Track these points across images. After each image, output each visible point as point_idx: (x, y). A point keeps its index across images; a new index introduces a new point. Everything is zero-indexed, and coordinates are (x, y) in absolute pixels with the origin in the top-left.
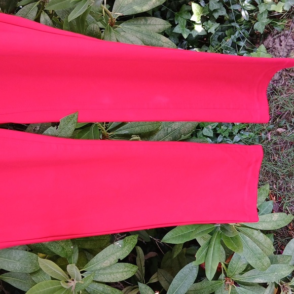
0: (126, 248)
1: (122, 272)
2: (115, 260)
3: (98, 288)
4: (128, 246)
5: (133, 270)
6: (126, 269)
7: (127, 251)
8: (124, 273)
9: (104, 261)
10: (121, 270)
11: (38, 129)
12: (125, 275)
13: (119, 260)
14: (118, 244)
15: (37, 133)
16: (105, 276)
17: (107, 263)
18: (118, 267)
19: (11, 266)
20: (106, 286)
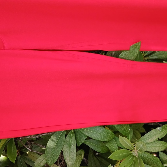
0: (163, 132)
1: (159, 146)
2: (156, 139)
3: (145, 155)
4: (164, 131)
5: (166, 146)
6: (162, 145)
7: (164, 134)
8: (160, 147)
9: (150, 139)
10: (159, 145)
11: (114, 54)
12: (161, 148)
13: (159, 139)
14: (159, 129)
15: (113, 57)
16: (149, 148)
17: (151, 140)
18: (157, 143)
19: (95, 136)
20: (149, 154)
